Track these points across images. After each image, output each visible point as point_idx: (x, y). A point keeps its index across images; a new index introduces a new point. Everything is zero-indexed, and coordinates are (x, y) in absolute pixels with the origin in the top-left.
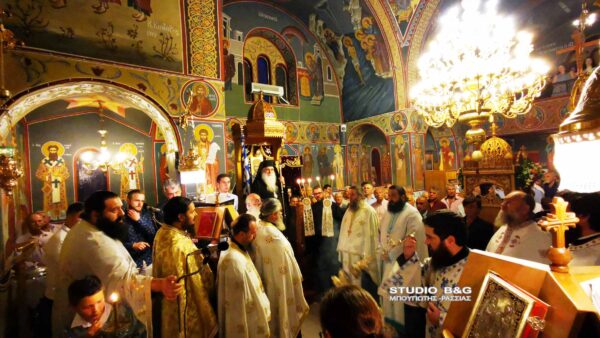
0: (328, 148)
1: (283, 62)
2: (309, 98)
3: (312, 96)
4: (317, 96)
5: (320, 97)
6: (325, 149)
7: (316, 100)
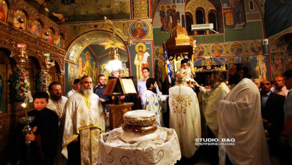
0: (251, 57)
1: (214, 8)
2: (233, 26)
3: (235, 24)
4: (239, 23)
5: (242, 24)
6: (247, 59)
7: (239, 26)
